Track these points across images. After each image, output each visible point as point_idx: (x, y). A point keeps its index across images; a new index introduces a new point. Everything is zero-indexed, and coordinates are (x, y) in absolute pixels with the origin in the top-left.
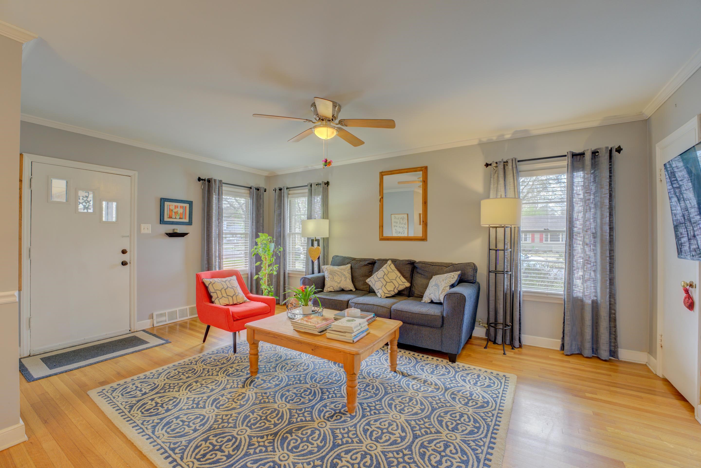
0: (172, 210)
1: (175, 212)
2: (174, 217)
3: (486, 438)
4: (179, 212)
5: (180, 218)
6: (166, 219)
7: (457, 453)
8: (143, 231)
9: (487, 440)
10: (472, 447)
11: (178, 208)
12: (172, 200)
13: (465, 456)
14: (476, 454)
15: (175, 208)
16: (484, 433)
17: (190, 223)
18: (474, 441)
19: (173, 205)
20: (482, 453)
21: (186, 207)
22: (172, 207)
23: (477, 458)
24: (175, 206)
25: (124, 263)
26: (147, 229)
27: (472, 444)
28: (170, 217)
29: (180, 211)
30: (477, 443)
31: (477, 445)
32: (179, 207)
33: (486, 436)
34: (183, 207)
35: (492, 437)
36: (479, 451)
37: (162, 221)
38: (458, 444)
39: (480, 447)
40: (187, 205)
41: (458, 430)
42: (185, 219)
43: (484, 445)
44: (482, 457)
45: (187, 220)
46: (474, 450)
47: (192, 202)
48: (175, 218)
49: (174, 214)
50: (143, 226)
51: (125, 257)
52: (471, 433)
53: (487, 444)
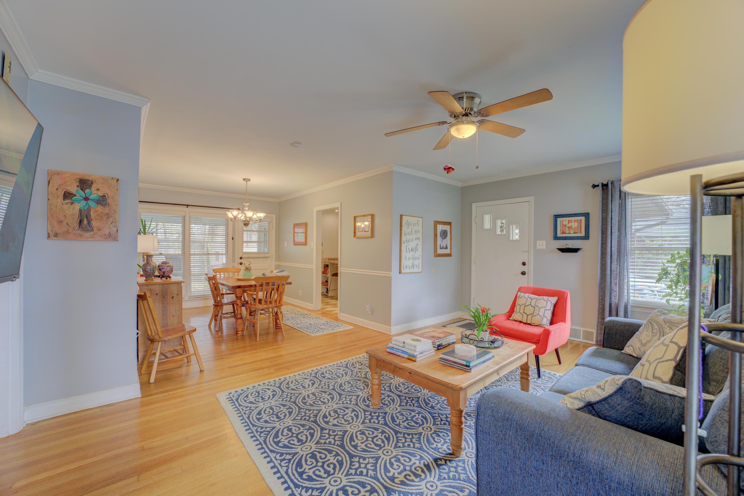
0: (565, 226)
1: (568, 227)
2: (567, 232)
3: (285, 472)
4: (573, 227)
5: (574, 233)
6: (559, 235)
7: (289, 442)
8: (538, 247)
9: (283, 471)
10: (285, 455)
11: (571, 222)
12: (565, 215)
13: (282, 445)
14: (278, 453)
15: (569, 223)
16: (291, 475)
17: (587, 237)
18: (290, 460)
19: (565, 220)
20: (275, 458)
21: (581, 220)
22: (566, 223)
23: (274, 452)
24: (569, 221)
25: (523, 273)
26: (542, 245)
27: (288, 457)
28: (563, 233)
29: (574, 225)
30: (287, 461)
31: (284, 459)
32: (573, 221)
33: (287, 472)
34: (578, 220)
35: (282, 477)
36: (278, 457)
37: (556, 238)
38: (297, 448)
39: (281, 461)
40: (583, 218)
41: (310, 457)
42: (581, 233)
43: (280, 464)
44: (272, 455)
45: (583, 234)
46: (282, 454)
47: (588, 214)
48: (569, 233)
49: (567, 229)
50: (538, 242)
51: (524, 269)
52: (299, 464)
53: (279, 467)
